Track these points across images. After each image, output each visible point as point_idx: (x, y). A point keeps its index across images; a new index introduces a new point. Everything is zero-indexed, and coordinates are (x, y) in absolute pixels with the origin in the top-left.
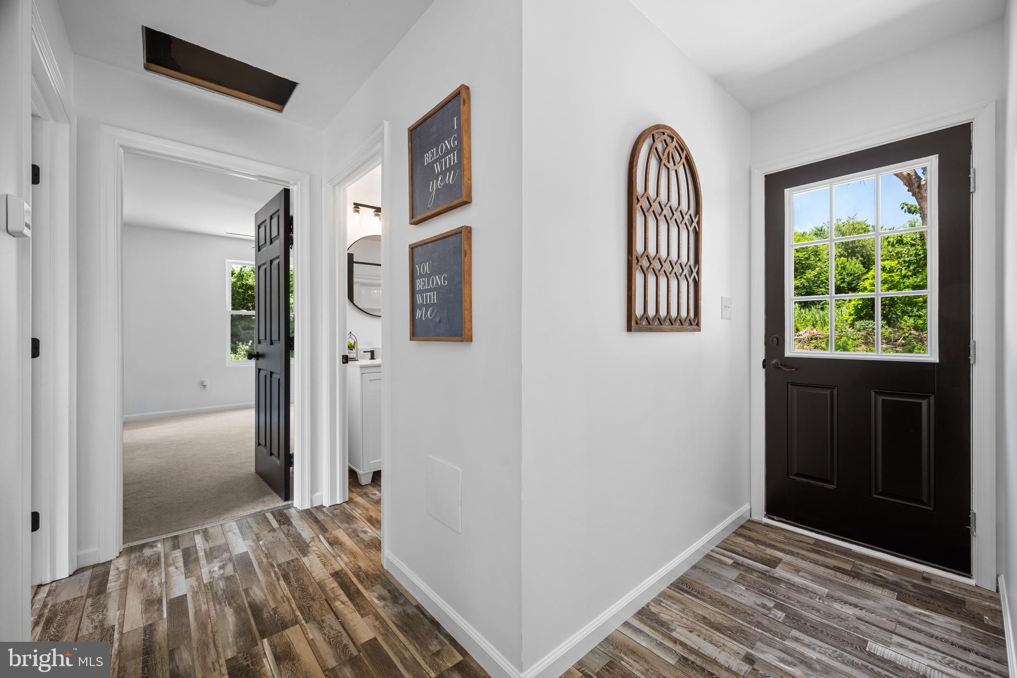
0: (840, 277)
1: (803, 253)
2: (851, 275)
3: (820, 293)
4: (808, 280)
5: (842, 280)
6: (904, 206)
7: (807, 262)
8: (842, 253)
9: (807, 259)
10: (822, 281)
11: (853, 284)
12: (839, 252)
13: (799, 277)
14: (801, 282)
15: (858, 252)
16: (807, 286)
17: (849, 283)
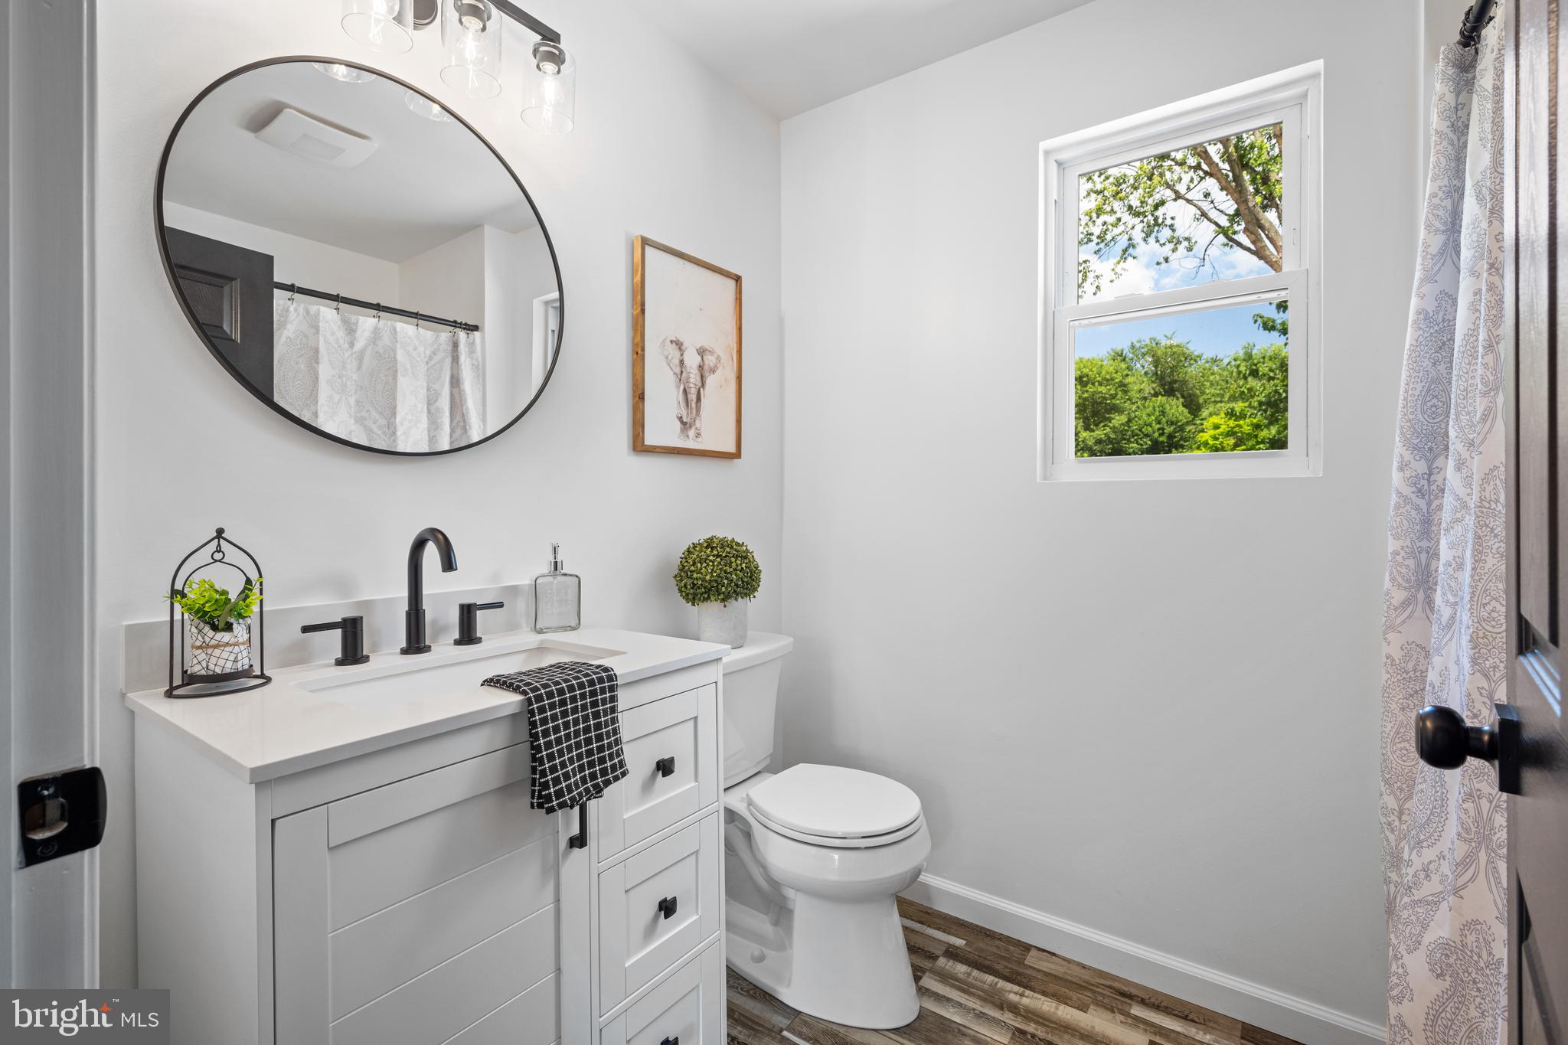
0: (1158, 426)
1: (1108, 387)
2: (1172, 423)
3: (1132, 450)
4: (1113, 429)
5: (1161, 431)
6: (1258, 318)
7: (1113, 401)
8: (1157, 390)
9: (1114, 396)
10: (1133, 431)
11: (1175, 437)
12: (1153, 389)
13: (1102, 424)
14: (1105, 432)
15: (1178, 390)
16: (1113, 439)
17: (1171, 436)
